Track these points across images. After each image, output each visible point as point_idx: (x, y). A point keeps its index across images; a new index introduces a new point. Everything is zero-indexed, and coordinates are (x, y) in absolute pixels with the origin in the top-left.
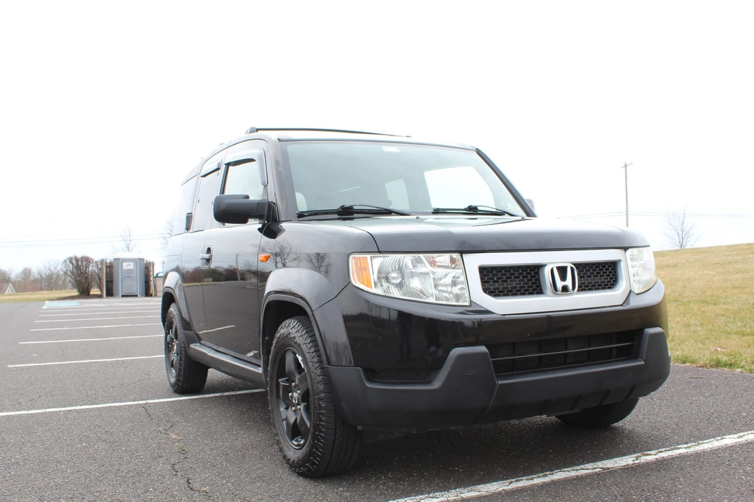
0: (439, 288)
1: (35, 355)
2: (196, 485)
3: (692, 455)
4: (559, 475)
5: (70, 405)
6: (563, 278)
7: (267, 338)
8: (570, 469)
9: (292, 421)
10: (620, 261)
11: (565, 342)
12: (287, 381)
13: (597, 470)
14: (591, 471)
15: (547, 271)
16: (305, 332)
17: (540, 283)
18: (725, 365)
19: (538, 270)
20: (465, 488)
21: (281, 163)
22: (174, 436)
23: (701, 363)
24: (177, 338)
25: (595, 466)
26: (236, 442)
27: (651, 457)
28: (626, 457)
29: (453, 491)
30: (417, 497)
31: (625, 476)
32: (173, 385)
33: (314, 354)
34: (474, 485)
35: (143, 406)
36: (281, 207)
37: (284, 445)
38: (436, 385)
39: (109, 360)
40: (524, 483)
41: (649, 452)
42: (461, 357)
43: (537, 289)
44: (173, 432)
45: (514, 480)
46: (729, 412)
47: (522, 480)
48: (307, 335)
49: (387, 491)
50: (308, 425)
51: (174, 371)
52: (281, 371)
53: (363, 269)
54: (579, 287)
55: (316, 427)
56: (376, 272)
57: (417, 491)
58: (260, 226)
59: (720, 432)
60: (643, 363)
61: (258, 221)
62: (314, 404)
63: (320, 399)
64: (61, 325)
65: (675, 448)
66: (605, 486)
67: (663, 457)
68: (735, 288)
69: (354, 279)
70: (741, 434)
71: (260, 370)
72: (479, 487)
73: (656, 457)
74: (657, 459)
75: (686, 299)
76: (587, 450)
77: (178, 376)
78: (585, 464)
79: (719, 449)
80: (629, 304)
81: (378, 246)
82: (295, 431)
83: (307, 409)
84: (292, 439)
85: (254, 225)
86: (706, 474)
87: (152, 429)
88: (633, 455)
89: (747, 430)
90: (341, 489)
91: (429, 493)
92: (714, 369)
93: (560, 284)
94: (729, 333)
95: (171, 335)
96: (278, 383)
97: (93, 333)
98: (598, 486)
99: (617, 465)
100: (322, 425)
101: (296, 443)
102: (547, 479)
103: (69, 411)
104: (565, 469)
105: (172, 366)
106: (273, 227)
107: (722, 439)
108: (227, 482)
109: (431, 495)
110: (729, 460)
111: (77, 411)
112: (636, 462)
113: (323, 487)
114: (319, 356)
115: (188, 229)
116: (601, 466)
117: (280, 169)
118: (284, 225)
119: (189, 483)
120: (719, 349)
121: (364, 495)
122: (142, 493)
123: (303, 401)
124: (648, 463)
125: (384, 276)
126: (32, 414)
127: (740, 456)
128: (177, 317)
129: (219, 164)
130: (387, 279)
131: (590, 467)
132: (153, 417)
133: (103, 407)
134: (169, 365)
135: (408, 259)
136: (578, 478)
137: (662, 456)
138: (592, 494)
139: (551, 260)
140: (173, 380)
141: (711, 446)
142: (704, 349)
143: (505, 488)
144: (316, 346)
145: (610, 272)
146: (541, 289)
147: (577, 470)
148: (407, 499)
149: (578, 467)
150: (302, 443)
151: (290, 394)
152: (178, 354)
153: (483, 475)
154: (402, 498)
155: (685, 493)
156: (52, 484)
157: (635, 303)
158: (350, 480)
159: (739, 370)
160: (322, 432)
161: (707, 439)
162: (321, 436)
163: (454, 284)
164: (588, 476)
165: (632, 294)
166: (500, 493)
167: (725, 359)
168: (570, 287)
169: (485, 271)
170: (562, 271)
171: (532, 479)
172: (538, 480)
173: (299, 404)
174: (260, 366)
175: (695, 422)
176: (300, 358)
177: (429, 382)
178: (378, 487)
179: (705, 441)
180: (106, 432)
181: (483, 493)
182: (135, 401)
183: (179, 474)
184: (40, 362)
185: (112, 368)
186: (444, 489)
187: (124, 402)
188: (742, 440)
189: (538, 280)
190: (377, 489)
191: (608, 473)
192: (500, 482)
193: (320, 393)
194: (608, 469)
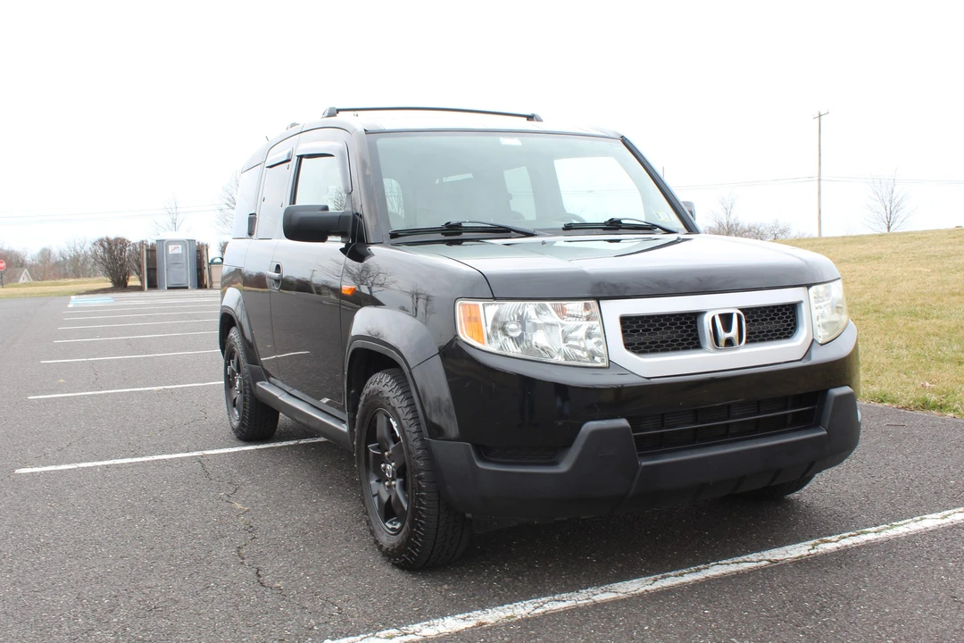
0: (570, 343)
1: (62, 381)
2: (267, 579)
3: (882, 543)
4: (715, 570)
5: (109, 458)
6: (727, 328)
7: (352, 391)
8: (729, 561)
9: (385, 498)
10: (801, 302)
11: (727, 411)
12: (378, 448)
13: (764, 563)
14: (755, 564)
15: (707, 320)
16: (400, 392)
17: (697, 334)
18: (934, 407)
19: (696, 318)
20: (598, 586)
21: (369, 164)
22: (239, 506)
23: (903, 403)
24: (239, 371)
25: (761, 558)
26: (316, 515)
27: (831, 545)
28: (799, 545)
29: (584, 591)
30: (539, 600)
31: (796, 572)
32: (236, 431)
33: (412, 421)
34: (610, 583)
35: (199, 460)
36: (370, 223)
37: (376, 527)
38: (564, 467)
39: (155, 388)
40: (671, 581)
41: (829, 538)
42: (596, 434)
43: (693, 343)
44: (237, 499)
45: (659, 576)
46: (934, 480)
47: (669, 576)
48: (403, 396)
49: (503, 590)
50: (406, 506)
51: (237, 413)
52: (371, 436)
53: (474, 320)
54: (747, 338)
55: (415, 512)
56: (489, 324)
57: (539, 591)
58: (343, 245)
59: (919, 510)
60: (825, 432)
61: (339, 239)
62: (412, 485)
63: (420, 478)
64: (93, 333)
65: (862, 533)
66: (772, 587)
67: (846, 546)
68: (953, 294)
69: (462, 332)
70: (946, 512)
71: (344, 428)
72: (616, 585)
73: (838, 545)
74: (838, 548)
75: (890, 310)
76: (752, 533)
77: (242, 419)
78: (748, 553)
79: (917, 534)
80: (810, 358)
81: (493, 289)
82: (389, 511)
83: (404, 486)
84: (385, 521)
85: (335, 244)
86: (898, 571)
87: (212, 494)
88: (806, 543)
89: (955, 507)
90: (446, 587)
91: (554, 594)
92: (919, 413)
93: (723, 335)
94: (942, 361)
95: (233, 366)
96: (367, 450)
97: (133, 347)
98: (762, 588)
99: (787, 556)
100: (422, 511)
101: (390, 526)
102: (700, 576)
103: (107, 466)
104: (724, 561)
105: (234, 406)
106: (359, 249)
107: (922, 519)
108: (306, 574)
109: (556, 597)
110: (928, 552)
111: (118, 467)
112: (812, 552)
113: (424, 584)
114: (418, 424)
115: (251, 233)
116: (768, 558)
117: (368, 172)
118: (373, 248)
119: (259, 576)
120: (927, 384)
121: (474, 595)
122: (202, 590)
123: (398, 477)
124: (826, 554)
125: (500, 327)
126: (61, 471)
127: (942, 546)
128: (239, 345)
129: (289, 154)
130: (504, 330)
131: (755, 559)
132: (213, 476)
133: (148, 461)
134: (231, 405)
135: (530, 308)
136: (739, 576)
137: (844, 544)
138: (756, 598)
139: (712, 306)
140: (236, 424)
141: (907, 530)
142: (908, 384)
143: (649, 588)
144: (415, 411)
145: (788, 317)
146: (699, 343)
147: (738, 563)
148: (527, 602)
149: (740, 559)
150: (398, 526)
151: (383, 465)
152: (241, 392)
153: (622, 568)
154: (521, 601)
155: (870, 599)
156: (92, 575)
157: (819, 356)
158: (457, 574)
159: (951, 415)
160: (422, 519)
161: (903, 519)
162: (421, 523)
163: (589, 336)
164: (752, 572)
165: (815, 344)
166: (641, 595)
167: (933, 398)
168: (736, 340)
169: (627, 323)
170: (726, 319)
171: (681, 575)
172: (689, 577)
173: (393, 479)
174: (344, 422)
175: (890, 494)
176: (394, 424)
177: (555, 464)
178: (491, 584)
179: (900, 523)
180: (155, 498)
181: (621, 595)
182: (188, 452)
183: (246, 561)
184: (68, 392)
185: (158, 401)
186: (575, 588)
187: (176, 453)
188: (945, 521)
189: (696, 330)
190: (491, 586)
191: (778, 567)
192: (643, 579)
193: (420, 470)
194: (777, 561)
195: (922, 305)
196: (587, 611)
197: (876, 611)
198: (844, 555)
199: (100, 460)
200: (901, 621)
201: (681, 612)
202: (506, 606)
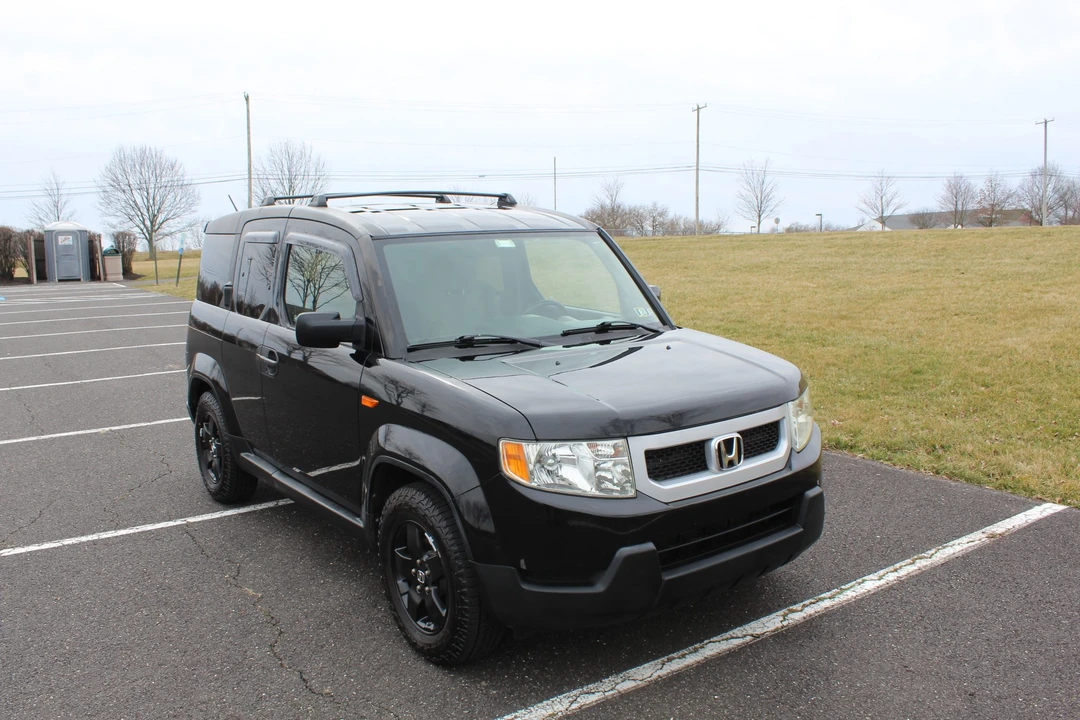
2: (314, 684)
3: (838, 610)
4: (713, 648)
5: (90, 530)
6: (729, 451)
7: (374, 495)
8: (719, 638)
9: (417, 600)
10: (782, 419)
12: (408, 554)
13: (749, 638)
14: (740, 641)
15: (714, 445)
16: (439, 511)
17: (705, 458)
18: (845, 447)
19: (704, 445)
20: (616, 674)
22: (250, 591)
24: (216, 436)
25: (744, 633)
26: (331, 600)
27: (798, 614)
28: (773, 616)
29: (606, 680)
30: (572, 694)
31: (778, 647)
32: (214, 494)
33: (453, 541)
34: (626, 669)
35: (185, 530)
36: (389, 337)
37: (408, 626)
38: (600, 588)
39: (100, 430)
40: (676, 664)
41: (794, 607)
42: (629, 558)
43: (702, 466)
44: (245, 582)
45: (665, 659)
46: (865, 535)
47: (674, 658)
48: (442, 517)
49: (536, 684)
50: (443, 613)
51: (212, 475)
52: (401, 540)
53: (519, 458)
54: (744, 455)
55: (456, 621)
56: (532, 462)
58: (354, 351)
59: (859, 571)
60: (802, 530)
63: (463, 593)
65: (820, 599)
66: (761, 665)
67: (810, 615)
68: (841, 317)
69: (505, 469)
70: (882, 572)
71: (359, 523)
72: (631, 672)
73: (802, 614)
74: (804, 618)
76: (730, 605)
77: (221, 481)
78: (732, 628)
79: (863, 598)
80: (790, 467)
81: (533, 432)
82: (421, 611)
84: (417, 620)
85: (346, 350)
86: (857, 641)
87: (217, 576)
88: (778, 613)
89: (886, 566)
90: (484, 683)
91: (582, 686)
92: (833, 453)
93: (726, 458)
94: (844, 394)
95: (207, 430)
96: (394, 553)
98: (754, 667)
99: (766, 630)
101: (423, 625)
102: (699, 657)
103: (94, 542)
104: (715, 639)
105: (210, 468)
106: (369, 358)
107: (864, 581)
108: (349, 677)
109: (585, 689)
110: (876, 618)
111: (106, 543)
112: (785, 623)
116: (750, 632)
117: (381, 284)
119: (304, 680)
121: (512, 692)
122: (257, 702)
123: (433, 584)
124: (796, 626)
125: (540, 459)
126: (47, 550)
127: (885, 610)
128: (217, 412)
129: (275, 237)
131: (740, 635)
132: (208, 552)
133: (135, 534)
134: (205, 466)
136: (732, 654)
137: (808, 613)
138: (752, 679)
139: (717, 433)
140: (212, 486)
141: (854, 594)
143: (660, 673)
144: (456, 532)
146: (706, 466)
147: (727, 639)
148: (561, 697)
149: (727, 635)
150: (433, 628)
151: (413, 570)
152: (218, 457)
153: (631, 651)
154: (555, 695)
155: (843, 674)
156: (138, 690)
159: (861, 455)
160: (465, 628)
161: (849, 582)
164: (741, 649)
165: (793, 452)
166: (656, 682)
167: (844, 439)
168: (736, 460)
169: (650, 455)
170: (728, 443)
171: (684, 656)
172: (692, 659)
173: (426, 585)
174: (359, 518)
176: (430, 539)
177: (591, 584)
178: (523, 677)
179: (847, 586)
180: (162, 584)
181: (640, 683)
182: (170, 520)
183: (285, 663)
184: (9, 438)
185: (112, 449)
186: (596, 677)
187: (159, 522)
188: (883, 582)
189: (703, 454)
190: (523, 681)
191: (760, 643)
192: (652, 663)
193: (463, 586)
194: (758, 636)
195: (817, 329)
196: (616, 704)
197: (850, 686)
198: (810, 623)
199: (83, 535)
200: (871, 696)
201: (696, 699)
202: (545, 702)
